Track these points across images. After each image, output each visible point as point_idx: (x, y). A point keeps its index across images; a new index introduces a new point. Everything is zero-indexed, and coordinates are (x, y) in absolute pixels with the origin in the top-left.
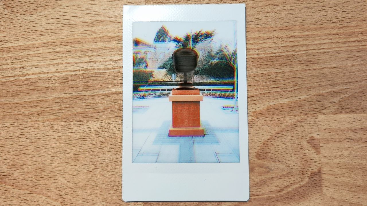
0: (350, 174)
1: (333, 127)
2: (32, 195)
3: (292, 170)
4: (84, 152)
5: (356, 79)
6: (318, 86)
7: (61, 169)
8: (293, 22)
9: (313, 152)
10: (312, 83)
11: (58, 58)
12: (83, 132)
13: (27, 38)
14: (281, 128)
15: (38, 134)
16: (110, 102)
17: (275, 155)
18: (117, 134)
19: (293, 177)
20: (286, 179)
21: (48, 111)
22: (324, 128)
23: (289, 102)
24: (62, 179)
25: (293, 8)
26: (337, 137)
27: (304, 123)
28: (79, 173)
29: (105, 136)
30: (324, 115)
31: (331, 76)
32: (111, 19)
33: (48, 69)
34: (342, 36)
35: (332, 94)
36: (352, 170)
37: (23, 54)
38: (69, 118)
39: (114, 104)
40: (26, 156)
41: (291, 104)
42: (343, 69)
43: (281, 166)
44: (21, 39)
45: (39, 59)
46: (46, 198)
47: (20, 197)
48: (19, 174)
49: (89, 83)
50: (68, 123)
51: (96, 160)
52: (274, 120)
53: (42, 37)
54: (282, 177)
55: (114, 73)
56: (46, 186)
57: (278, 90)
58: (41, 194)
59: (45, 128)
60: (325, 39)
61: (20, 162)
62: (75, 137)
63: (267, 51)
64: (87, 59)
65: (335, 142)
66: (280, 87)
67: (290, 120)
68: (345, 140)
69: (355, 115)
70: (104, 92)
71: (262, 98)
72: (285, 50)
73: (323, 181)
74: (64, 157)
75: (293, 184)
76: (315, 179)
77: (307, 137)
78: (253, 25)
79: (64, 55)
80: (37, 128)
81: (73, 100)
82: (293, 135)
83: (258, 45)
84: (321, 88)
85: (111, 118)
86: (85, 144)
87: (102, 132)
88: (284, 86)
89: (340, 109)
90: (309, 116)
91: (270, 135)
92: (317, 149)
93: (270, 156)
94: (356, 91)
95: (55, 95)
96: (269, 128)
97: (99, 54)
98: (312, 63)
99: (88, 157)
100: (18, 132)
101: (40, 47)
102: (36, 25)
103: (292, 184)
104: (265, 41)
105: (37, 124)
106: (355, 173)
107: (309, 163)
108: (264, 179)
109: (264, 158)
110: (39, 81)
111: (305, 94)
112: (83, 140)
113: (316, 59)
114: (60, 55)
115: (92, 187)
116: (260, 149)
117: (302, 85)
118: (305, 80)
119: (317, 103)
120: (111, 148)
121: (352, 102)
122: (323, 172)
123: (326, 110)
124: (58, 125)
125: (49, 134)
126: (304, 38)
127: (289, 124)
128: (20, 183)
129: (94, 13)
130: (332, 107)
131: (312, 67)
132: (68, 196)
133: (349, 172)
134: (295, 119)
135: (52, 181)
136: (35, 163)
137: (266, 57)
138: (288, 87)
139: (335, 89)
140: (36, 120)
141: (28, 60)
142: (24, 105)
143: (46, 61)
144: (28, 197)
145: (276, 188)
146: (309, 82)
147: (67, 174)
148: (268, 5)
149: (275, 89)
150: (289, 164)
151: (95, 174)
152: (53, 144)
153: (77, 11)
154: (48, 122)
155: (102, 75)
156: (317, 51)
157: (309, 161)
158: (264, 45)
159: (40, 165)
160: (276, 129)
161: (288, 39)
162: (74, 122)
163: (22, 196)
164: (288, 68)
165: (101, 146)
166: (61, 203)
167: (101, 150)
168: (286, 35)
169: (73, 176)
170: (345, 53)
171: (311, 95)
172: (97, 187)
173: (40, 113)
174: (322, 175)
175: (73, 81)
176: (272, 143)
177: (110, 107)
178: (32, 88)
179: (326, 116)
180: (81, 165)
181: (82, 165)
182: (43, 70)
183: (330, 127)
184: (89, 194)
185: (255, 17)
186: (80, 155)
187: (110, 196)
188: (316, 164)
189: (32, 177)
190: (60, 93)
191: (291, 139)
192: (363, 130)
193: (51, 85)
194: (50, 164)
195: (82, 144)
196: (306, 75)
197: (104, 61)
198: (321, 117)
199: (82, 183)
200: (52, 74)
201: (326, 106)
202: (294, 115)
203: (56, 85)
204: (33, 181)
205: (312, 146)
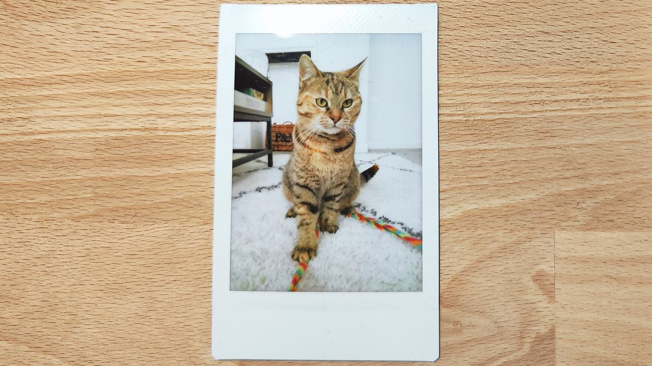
0: (607, 340)
1: (581, 254)
2: (34, 354)
4: (132, 280)
5: (628, 168)
6: (556, 178)
7: (87, 309)
8: (518, 58)
9: (541, 298)
10: (547, 173)
12: (131, 242)
13: (39, 65)
14: (487, 252)
15: (50, 243)
16: (184, 191)
18: (192, 249)
20: (490, 345)
21: (70, 202)
22: (563, 255)
23: (503, 204)
24: (89, 327)
25: (520, 34)
27: (528, 244)
28: (120, 316)
29: (170, 253)
30: (565, 232)
31: (582, 161)
32: (192, 39)
33: (73, 124)
34: (606, 88)
35: (582, 192)
37: (29, 94)
38: (107, 216)
39: (189, 194)
40: (26, 281)
41: (506, 209)
42: (605, 148)
43: (482, 321)
44: (28, 65)
45: (58, 104)
46: (58, 360)
47: (9, 357)
48: (10, 314)
49: (146, 154)
50: (104, 226)
52: (475, 237)
53: (66, 65)
55: (193, 137)
57: (486, 182)
58: (49, 353)
59: (64, 232)
60: (576, 92)
61: (13, 291)
62: (116, 251)
63: (468, 111)
64: (145, 110)
65: (582, 282)
67: (503, 237)
68: (601, 279)
70: (173, 172)
71: (455, 195)
72: (502, 109)
73: (557, 352)
74: (94, 287)
75: (502, 355)
76: (542, 347)
77: (531, 271)
78: (447, 62)
79: (105, 101)
80: (48, 231)
83: (453, 98)
84: (562, 182)
85: (182, 220)
86: (133, 264)
87: (166, 245)
88: (497, 175)
89: (595, 221)
90: (539, 232)
91: (465, 263)
92: (550, 294)
93: (464, 301)
94: (625, 190)
95: (84, 173)
96: (465, 250)
97: (167, 102)
98: (548, 134)
99: (138, 289)
100: (14, 236)
101: (62, 82)
102: (56, 42)
104: (466, 91)
106: (616, 339)
107: (533, 319)
108: (450, 343)
109: (454, 304)
111: (532, 191)
113: (557, 128)
114: (97, 100)
115: (143, 343)
116: (446, 288)
119: (555, 208)
120: (180, 274)
121: (618, 209)
122: (557, 336)
123: (570, 223)
126: (538, 90)
127: (502, 244)
128: (10, 331)
129: (163, 25)
130: (580, 218)
131: (549, 143)
132: (97, 358)
133: (606, 337)
134: (512, 236)
136: (40, 296)
137: (466, 120)
138: (503, 178)
139: (587, 185)
140: (47, 216)
141: (38, 106)
142: (27, 188)
143: (73, 110)
146: (542, 170)
147: (98, 318)
148: (475, 25)
149: (480, 180)
150: (498, 318)
151: (149, 320)
152: (76, 262)
153: (130, 20)
154: (68, 222)
155: (171, 140)
156: (559, 114)
157: (533, 313)
158: (465, 99)
159: (50, 299)
160: (479, 253)
161: (508, 90)
162: (116, 224)
163: (13, 355)
164: (506, 143)
165: (163, 269)
167: (161, 277)
168: (505, 81)
169: (109, 323)
170: (610, 119)
173: (55, 203)
175: (119, 149)
176: (469, 277)
177: (183, 200)
178: (43, 157)
180: (124, 302)
181: (126, 302)
182: (65, 126)
183: (574, 254)
184: (136, 356)
185: (451, 46)
186: (123, 285)
187: (174, 361)
188: (546, 320)
189: (34, 321)
190: (92, 169)
191: (503, 272)
192: (634, 261)
193: (77, 155)
194: (69, 299)
195: (128, 264)
196: (538, 157)
197: (176, 115)
198: (561, 235)
199: (125, 336)
200: (81, 133)
201: (569, 216)
202: (511, 230)
203: (87, 155)
204: (37, 328)
205: (542, 287)
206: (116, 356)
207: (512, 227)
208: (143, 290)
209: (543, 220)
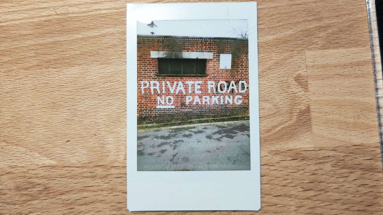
0: (340, 111)
1: (321, 63)
2: (10, 147)
3: (280, 109)
4: (62, 100)
5: (344, 13)
6: (304, 22)
7: (38, 119)
9: (301, 89)
10: (298, 19)
11: (30, 3)
12: (60, 79)
14: (267, 66)
15: (13, 84)
16: (87, 47)
17: (262, 95)
18: (95, 79)
19: (280, 116)
20: (273, 119)
21: (22, 59)
22: (312, 64)
23: (274, 38)
24: (40, 129)
26: (325, 73)
27: (290, 60)
28: (58, 121)
29: (83, 83)
30: (311, 51)
31: (318, 10)
33: (20, 15)
35: (319, 28)
36: (342, 106)
38: (45, 65)
39: (91, 48)
41: (276, 41)
42: (330, 2)
43: (268, 106)
45: (10, 5)
46: (25, 149)
50: (43, 71)
51: (74, 107)
54: (270, 117)
55: (90, 16)
56: (24, 136)
58: (19, 145)
59: (21, 77)
62: (51, 85)
65: (323, 79)
66: (264, 23)
67: (276, 57)
68: (334, 76)
69: (344, 49)
70: (81, 37)
73: (312, 119)
74: (42, 106)
76: (304, 117)
77: (294, 75)
80: (12, 77)
81: (48, 46)
82: (280, 73)
84: (307, 23)
85: (89, 63)
86: (62, 91)
87: (80, 79)
88: (269, 22)
89: (328, 44)
90: (296, 52)
92: (305, 87)
94: (344, 25)
95: (29, 42)
99: (66, 105)
103: (280, 124)
105: (11, 73)
106: (345, 110)
107: (297, 102)
110: (11, 28)
111: (291, 30)
112: (61, 87)
115: (72, 135)
117: (287, 20)
118: (291, 15)
119: (304, 38)
120: (90, 94)
121: (340, 36)
122: (312, 110)
123: (313, 46)
124: (33, 73)
125: (25, 82)
127: (275, 61)
130: (319, 43)
132: (47, 146)
133: (339, 109)
134: (281, 56)
135: (30, 131)
136: (11, 114)
138: (273, 23)
139: (321, 24)
140: (10, 69)
143: (18, 7)
144: (5, 150)
145: (264, 128)
146: (294, 17)
150: (276, 103)
152: (29, 93)
154: (22, 71)
155: (78, 19)
157: (296, 99)
159: (17, 115)
160: (262, 67)
162: (50, 69)
164: (272, 4)
165: (80, 92)
166: (40, 153)
167: (79, 97)
169: (52, 126)
171: (297, 31)
172: (77, 136)
173: (14, 61)
174: (311, 113)
175: (48, 27)
177: (87, 52)
178: (4, 36)
179: (314, 52)
180: (59, 113)
181: (60, 113)
182: (15, 17)
183: (318, 64)
186: (57, 103)
187: (91, 144)
188: (304, 102)
189: (8, 128)
190: (34, 40)
191: (277, 77)
192: (352, 65)
193: (24, 32)
194: (27, 114)
195: (59, 91)
196: (292, 10)
197: (79, 5)
198: (309, 53)
199: (61, 132)
200: (25, 20)
201: (313, 42)
202: (280, 53)
203: (29, 32)
204: (11, 132)
205: (300, 84)
206: (57, 144)
207: (281, 51)
208: (69, 105)
209: (298, 45)
